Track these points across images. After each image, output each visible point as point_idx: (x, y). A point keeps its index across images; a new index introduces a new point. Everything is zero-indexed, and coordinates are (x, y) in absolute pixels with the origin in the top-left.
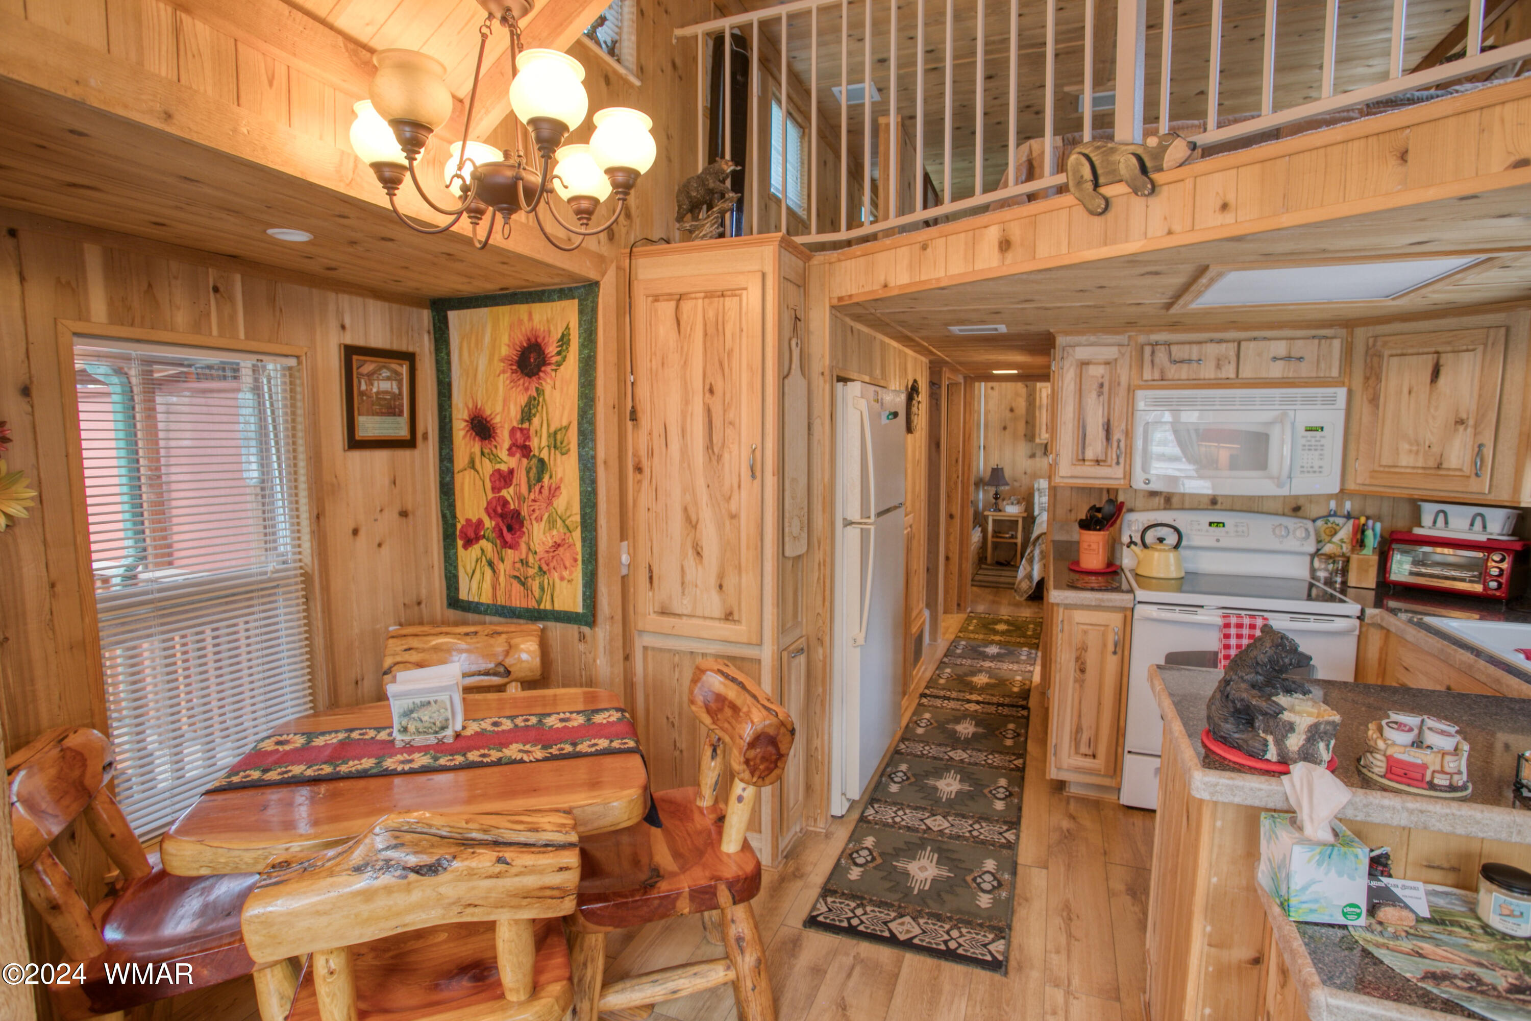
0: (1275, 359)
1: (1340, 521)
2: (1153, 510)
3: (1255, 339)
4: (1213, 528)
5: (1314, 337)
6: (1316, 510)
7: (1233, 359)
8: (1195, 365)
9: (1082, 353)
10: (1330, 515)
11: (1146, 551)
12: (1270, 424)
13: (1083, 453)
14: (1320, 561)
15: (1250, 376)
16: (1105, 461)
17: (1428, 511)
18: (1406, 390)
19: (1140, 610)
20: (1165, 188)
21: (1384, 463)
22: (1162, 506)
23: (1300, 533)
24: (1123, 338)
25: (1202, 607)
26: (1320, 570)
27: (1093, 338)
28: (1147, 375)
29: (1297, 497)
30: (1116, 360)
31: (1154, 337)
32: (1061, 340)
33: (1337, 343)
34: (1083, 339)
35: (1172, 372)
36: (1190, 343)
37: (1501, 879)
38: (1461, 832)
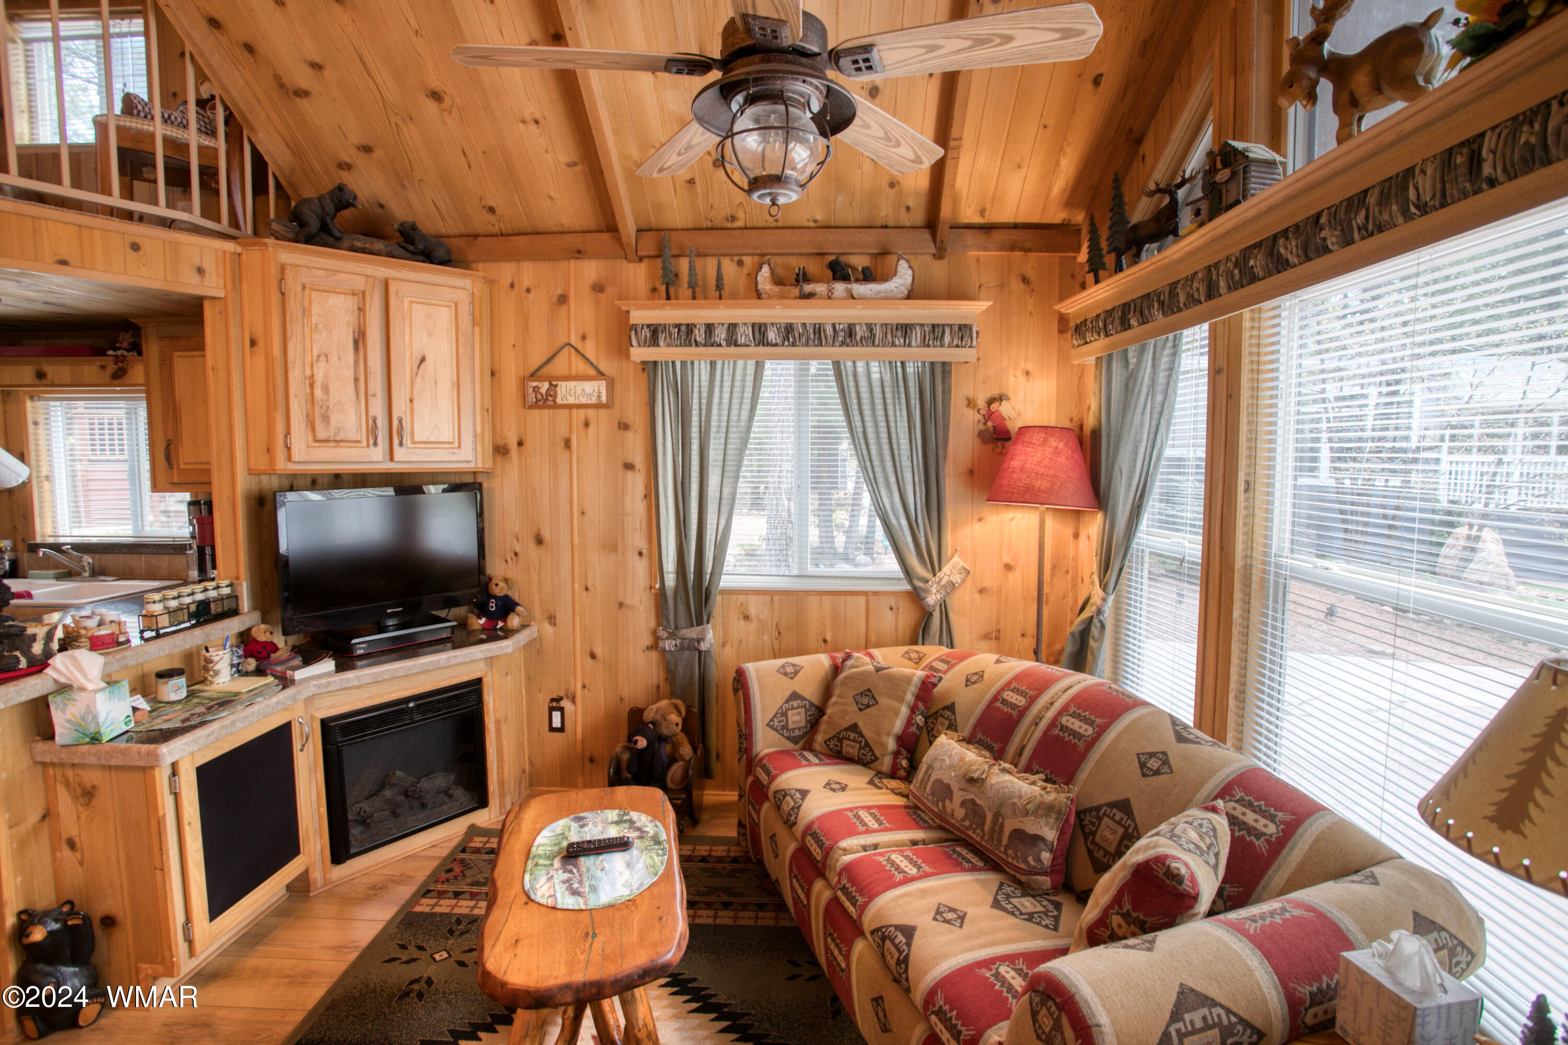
37: (166, 675)
38: (141, 661)
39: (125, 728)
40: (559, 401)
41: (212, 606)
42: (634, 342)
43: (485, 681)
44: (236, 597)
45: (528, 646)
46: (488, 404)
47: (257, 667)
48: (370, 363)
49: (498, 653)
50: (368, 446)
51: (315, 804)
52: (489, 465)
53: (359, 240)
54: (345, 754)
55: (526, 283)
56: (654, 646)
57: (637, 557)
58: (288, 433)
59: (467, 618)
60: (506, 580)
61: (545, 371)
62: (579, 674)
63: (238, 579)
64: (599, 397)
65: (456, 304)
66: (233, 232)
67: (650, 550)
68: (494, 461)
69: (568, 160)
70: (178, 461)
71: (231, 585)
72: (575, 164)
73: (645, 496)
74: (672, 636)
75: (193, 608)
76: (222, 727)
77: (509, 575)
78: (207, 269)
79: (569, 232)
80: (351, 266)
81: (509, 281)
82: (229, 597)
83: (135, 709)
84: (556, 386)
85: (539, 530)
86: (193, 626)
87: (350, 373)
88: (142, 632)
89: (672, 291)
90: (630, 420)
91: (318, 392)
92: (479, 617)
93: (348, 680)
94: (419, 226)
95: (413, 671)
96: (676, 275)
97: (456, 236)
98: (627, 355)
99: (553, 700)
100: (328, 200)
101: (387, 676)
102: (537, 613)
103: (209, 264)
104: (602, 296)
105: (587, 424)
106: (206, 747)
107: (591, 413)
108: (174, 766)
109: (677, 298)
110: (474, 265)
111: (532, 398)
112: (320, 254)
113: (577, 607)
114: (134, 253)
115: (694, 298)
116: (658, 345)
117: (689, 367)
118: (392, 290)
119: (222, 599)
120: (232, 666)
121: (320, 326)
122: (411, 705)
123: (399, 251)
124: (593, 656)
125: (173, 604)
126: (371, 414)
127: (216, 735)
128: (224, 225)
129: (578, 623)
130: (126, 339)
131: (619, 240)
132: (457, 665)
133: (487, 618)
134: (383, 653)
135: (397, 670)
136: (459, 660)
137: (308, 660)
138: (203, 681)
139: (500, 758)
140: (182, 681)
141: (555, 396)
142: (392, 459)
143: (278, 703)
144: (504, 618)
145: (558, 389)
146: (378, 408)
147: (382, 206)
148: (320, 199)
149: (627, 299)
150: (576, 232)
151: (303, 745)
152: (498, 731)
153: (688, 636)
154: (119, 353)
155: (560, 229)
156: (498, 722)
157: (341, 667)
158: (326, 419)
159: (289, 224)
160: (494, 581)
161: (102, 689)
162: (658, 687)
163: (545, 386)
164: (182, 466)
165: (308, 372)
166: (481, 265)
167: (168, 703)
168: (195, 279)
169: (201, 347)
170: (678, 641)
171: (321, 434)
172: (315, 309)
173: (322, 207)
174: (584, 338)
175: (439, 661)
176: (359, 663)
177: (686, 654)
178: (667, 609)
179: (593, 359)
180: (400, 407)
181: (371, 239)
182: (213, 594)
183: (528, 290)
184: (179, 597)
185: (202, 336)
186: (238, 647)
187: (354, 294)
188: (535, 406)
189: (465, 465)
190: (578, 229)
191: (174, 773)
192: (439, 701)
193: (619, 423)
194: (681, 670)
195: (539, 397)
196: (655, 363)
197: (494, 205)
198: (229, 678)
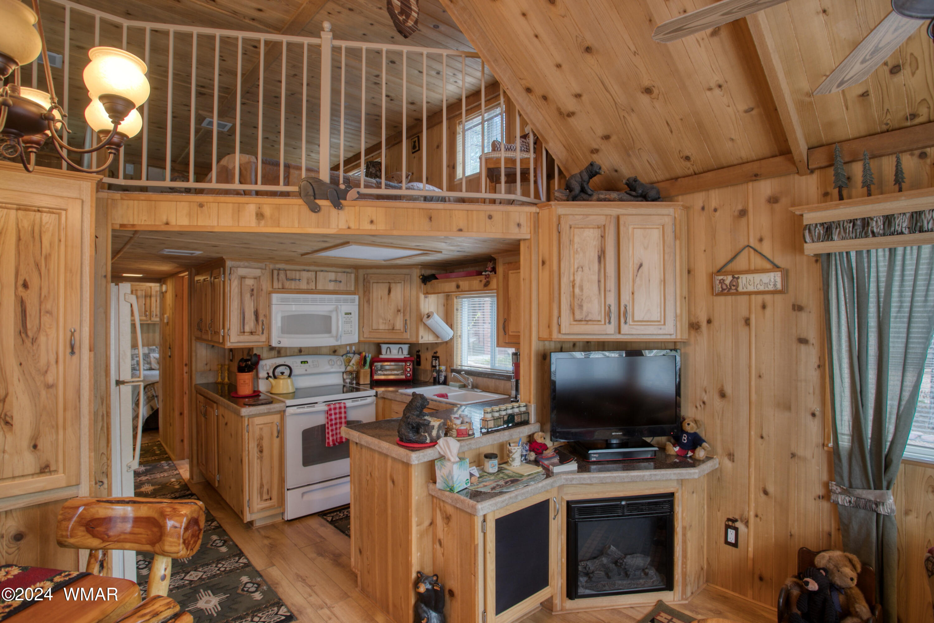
0: (331, 281)
1: (351, 355)
2: (272, 358)
3: (322, 271)
4: (303, 365)
5: (344, 272)
6: (342, 351)
7: (314, 280)
8: (298, 281)
9: (242, 272)
10: (347, 353)
11: (276, 380)
12: (331, 311)
13: (244, 328)
14: (346, 375)
15: (321, 288)
16: (255, 332)
17: (384, 347)
18: (380, 298)
19: (290, 411)
20: (346, 208)
21: (374, 328)
22: (276, 356)
23: (339, 363)
24: (262, 265)
25: (316, 403)
26: (347, 379)
27: (246, 264)
28: (276, 285)
29: (334, 346)
30: (260, 277)
31: (278, 266)
32: (229, 264)
33: (353, 276)
34: (242, 264)
35: (288, 284)
36: (295, 270)
37: (489, 456)
38: (478, 447)
39: (466, 486)
40: (740, 289)
41: (516, 417)
42: (808, 239)
43: (676, 495)
44: (528, 413)
45: (711, 474)
46: (685, 293)
47: (536, 458)
48: (608, 270)
49: (687, 477)
50: (605, 324)
51: (559, 557)
52: (685, 336)
53: (602, 194)
54: (579, 528)
55: (713, 204)
56: (827, 496)
57: (810, 417)
58: (559, 316)
59: (665, 445)
60: (696, 422)
61: (729, 267)
62: (753, 505)
63: (530, 402)
64: (775, 285)
65: (663, 226)
66: (536, 201)
67: (823, 412)
68: (689, 333)
69: (746, 107)
70: (508, 330)
71: (526, 406)
72: (752, 109)
73: (819, 366)
74: (845, 492)
75: (506, 418)
76: (510, 498)
77: (698, 417)
78: (522, 224)
79: (748, 162)
80: (597, 210)
81: (701, 204)
82: (525, 413)
83: (471, 475)
84: (738, 278)
85: (722, 386)
86: (504, 429)
87: (595, 278)
88: (481, 428)
89: (845, 193)
90: (803, 301)
91: (577, 290)
92: (674, 446)
93: (584, 479)
94: (639, 178)
95: (626, 480)
96: (849, 178)
97: (663, 181)
98: (801, 251)
99: (729, 520)
100: (585, 173)
101: (609, 480)
102: (719, 450)
103: (523, 221)
104: (777, 206)
105: (764, 307)
106: (501, 508)
107: (768, 298)
108: (485, 516)
109: (850, 197)
110: (676, 198)
111: (718, 288)
112: (580, 206)
113: (753, 451)
114: (489, 220)
115: (869, 194)
116: (832, 240)
117: (865, 255)
118: (621, 222)
119: (521, 414)
120: (522, 456)
121: (579, 250)
122: (623, 503)
123: (627, 197)
124: (766, 493)
125: (497, 415)
126: (607, 303)
127: (506, 502)
128: (532, 199)
129: (753, 463)
130: (490, 265)
131: (792, 161)
132: (656, 480)
133: (680, 447)
134: (609, 462)
135: (615, 477)
136: (658, 477)
137: (563, 461)
138: (506, 463)
139: (685, 556)
140: (495, 462)
141: (737, 286)
142: (619, 332)
143: (542, 487)
144: (693, 449)
145: (740, 281)
146: (611, 299)
147: (616, 171)
148: (581, 173)
149: (800, 204)
150: (753, 161)
151: (555, 516)
152: (684, 535)
153: (864, 496)
154: (487, 273)
155: (740, 161)
156: (684, 528)
157: (582, 469)
158: (581, 307)
159: (564, 191)
160: (687, 421)
161: (457, 462)
162: (830, 534)
163: (730, 278)
164: (510, 334)
165: (572, 279)
166: (680, 198)
167: (488, 473)
168: (516, 230)
169: (519, 268)
170: (853, 499)
171: (578, 317)
172: (576, 239)
173: (582, 178)
174: (761, 240)
175: (644, 476)
176: (593, 467)
177: (862, 513)
178: (841, 468)
179: (769, 256)
180: (625, 298)
181: (609, 192)
182: (516, 410)
183: (715, 210)
184: (500, 410)
185: (519, 261)
186: (526, 444)
187: (598, 228)
188: (722, 293)
189: (668, 337)
190: (755, 158)
191: (484, 521)
192: (642, 504)
193: (794, 306)
194: (855, 526)
195: (724, 287)
196: (829, 255)
197: (689, 154)
198: (519, 464)
